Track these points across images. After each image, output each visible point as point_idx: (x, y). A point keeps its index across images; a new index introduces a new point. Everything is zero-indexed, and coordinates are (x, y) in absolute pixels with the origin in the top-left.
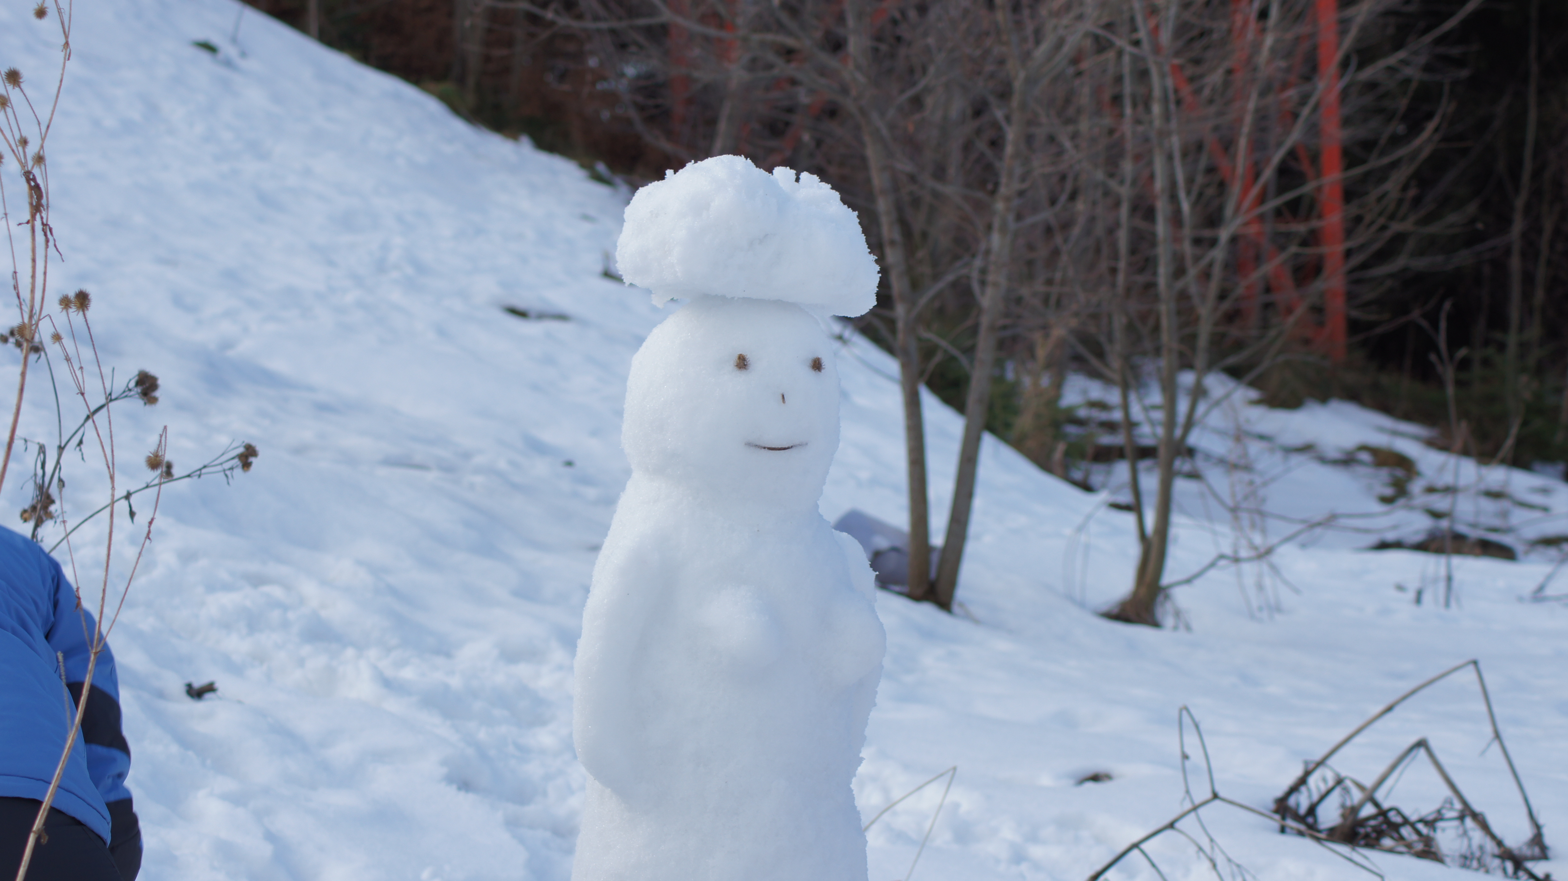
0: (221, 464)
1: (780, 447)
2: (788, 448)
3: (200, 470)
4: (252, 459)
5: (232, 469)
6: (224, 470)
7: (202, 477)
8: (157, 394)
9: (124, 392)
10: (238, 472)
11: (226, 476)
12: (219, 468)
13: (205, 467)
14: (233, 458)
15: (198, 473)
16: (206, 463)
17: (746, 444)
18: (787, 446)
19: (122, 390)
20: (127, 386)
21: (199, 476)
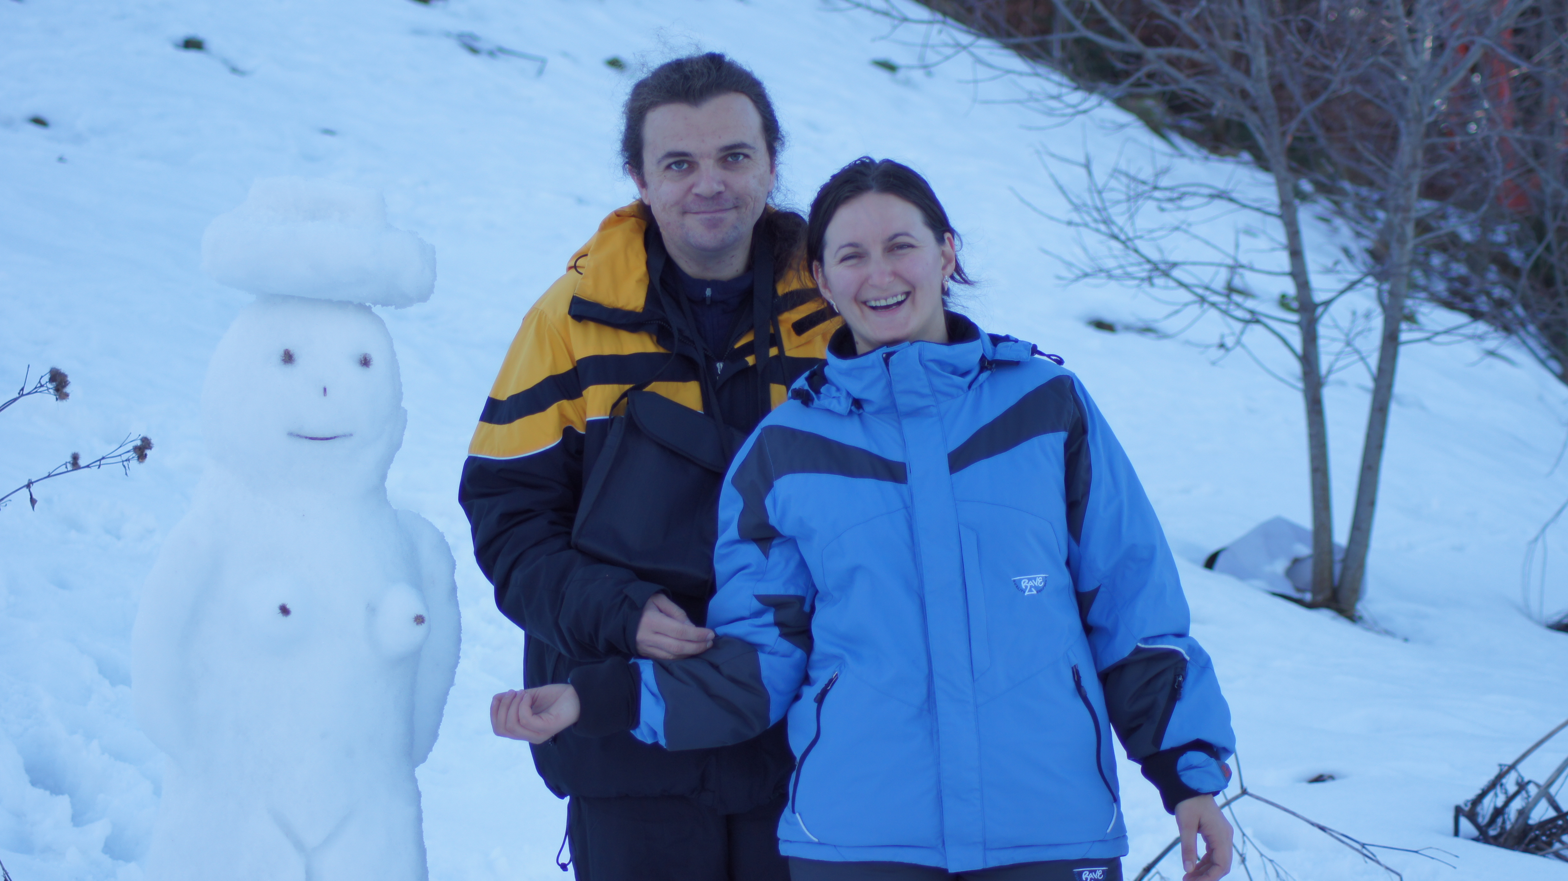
0: (120, 455)
1: (322, 437)
2: (331, 438)
3: (100, 460)
4: (148, 452)
5: (128, 460)
6: (123, 461)
7: (101, 466)
8: (68, 390)
9: (36, 388)
10: (134, 463)
11: (124, 466)
12: (119, 459)
13: (103, 458)
14: (128, 452)
15: (98, 463)
16: (104, 456)
17: (288, 434)
18: (329, 436)
19: (34, 387)
20: (40, 382)
21: (99, 467)
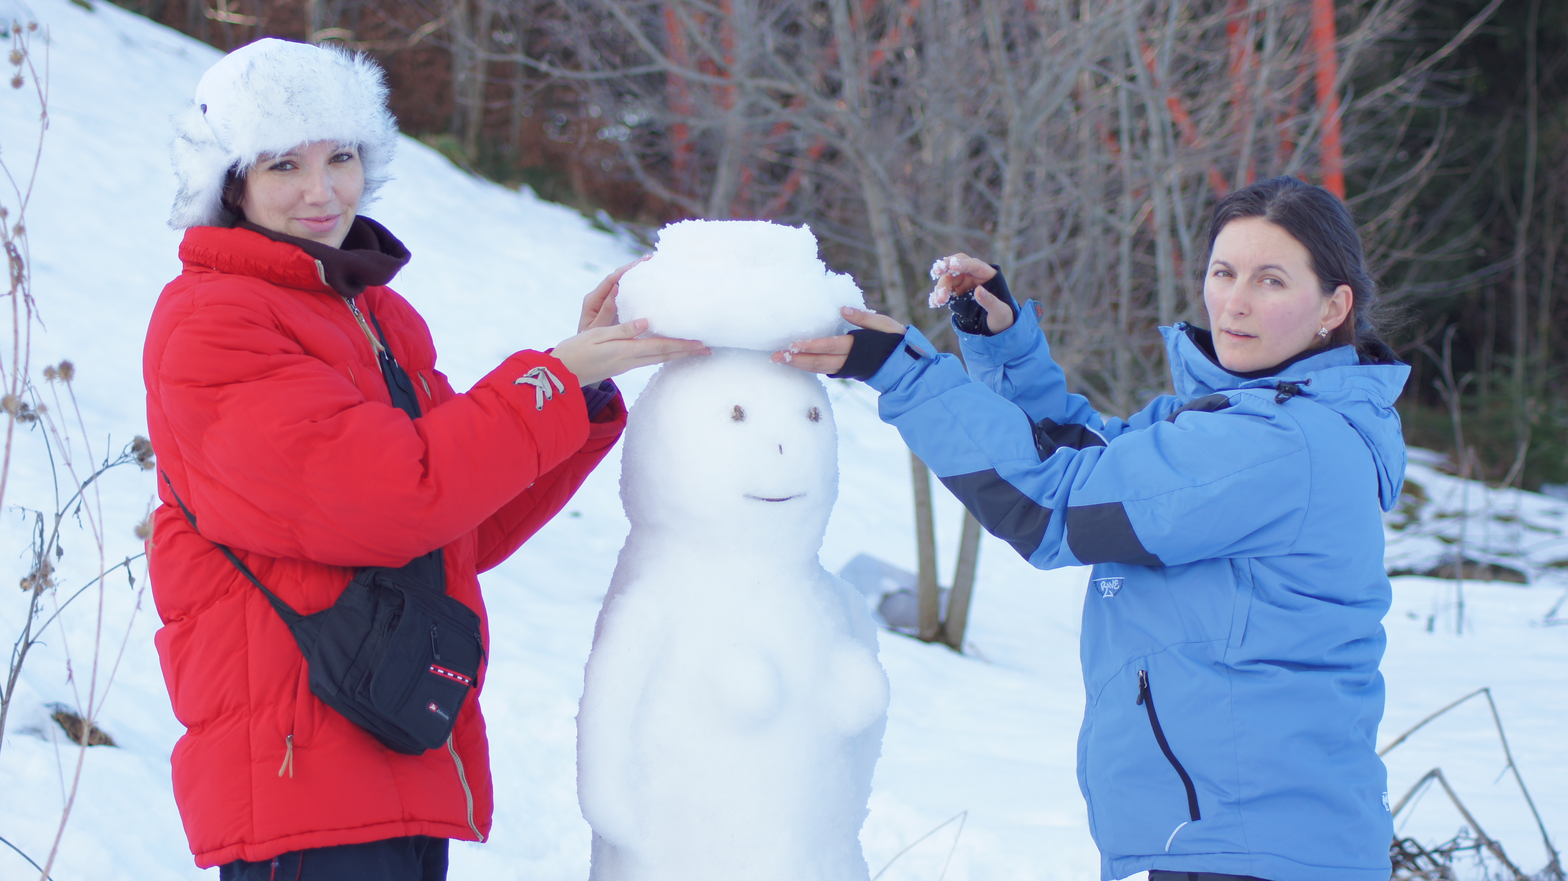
1: (778, 498)
2: (787, 499)
9: (121, 458)
17: (744, 496)
18: (785, 497)
19: (118, 456)
20: (124, 452)
